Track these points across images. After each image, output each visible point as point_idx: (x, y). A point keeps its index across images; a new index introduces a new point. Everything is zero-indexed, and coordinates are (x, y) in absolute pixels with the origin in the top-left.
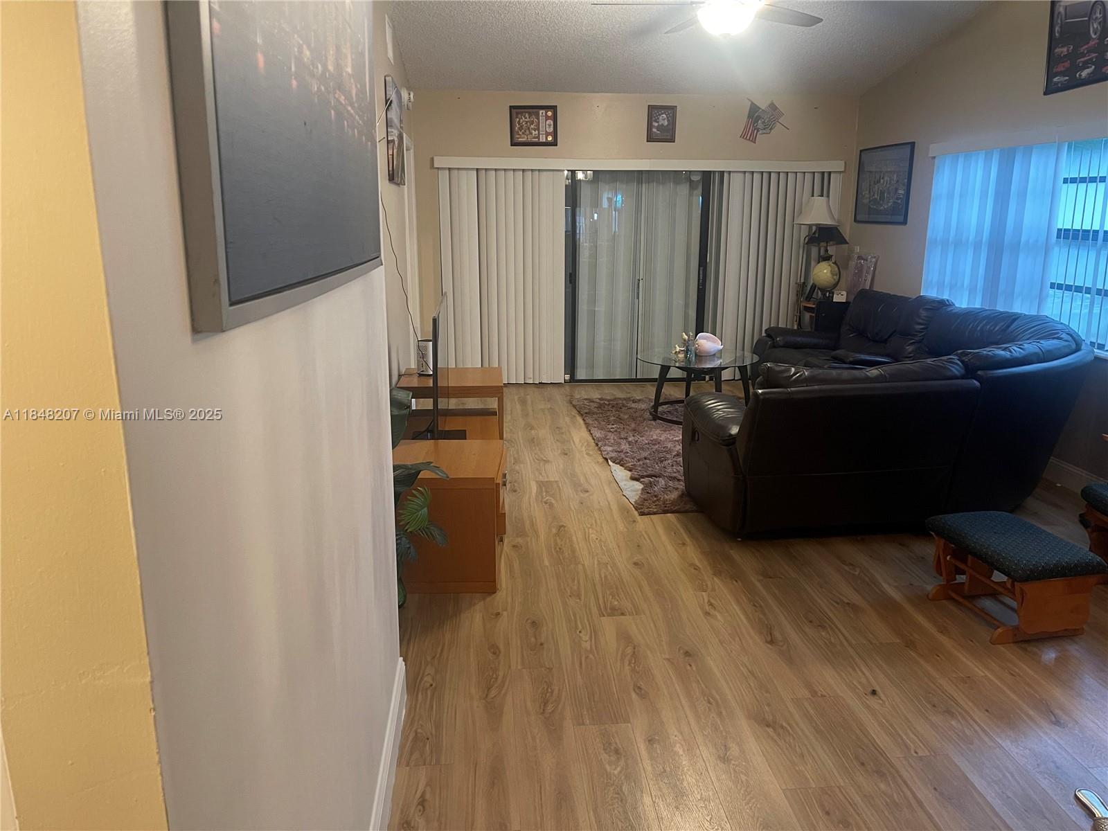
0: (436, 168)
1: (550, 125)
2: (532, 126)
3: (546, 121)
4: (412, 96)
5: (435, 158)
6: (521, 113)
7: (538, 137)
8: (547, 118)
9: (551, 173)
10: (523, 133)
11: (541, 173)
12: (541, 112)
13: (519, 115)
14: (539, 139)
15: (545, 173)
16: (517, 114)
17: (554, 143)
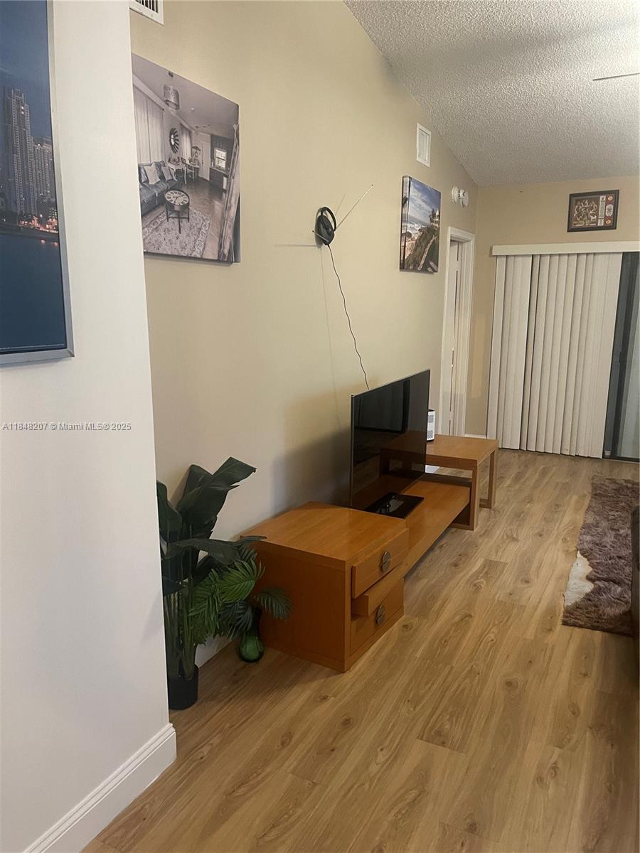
0: (494, 256)
1: (609, 210)
2: (591, 212)
3: (606, 205)
4: (461, 194)
5: (494, 247)
6: (581, 201)
7: (597, 223)
8: (608, 202)
9: (607, 256)
10: (581, 220)
11: (596, 256)
12: (601, 197)
13: (579, 203)
14: (597, 224)
15: (600, 256)
16: (577, 201)
17: (613, 227)
